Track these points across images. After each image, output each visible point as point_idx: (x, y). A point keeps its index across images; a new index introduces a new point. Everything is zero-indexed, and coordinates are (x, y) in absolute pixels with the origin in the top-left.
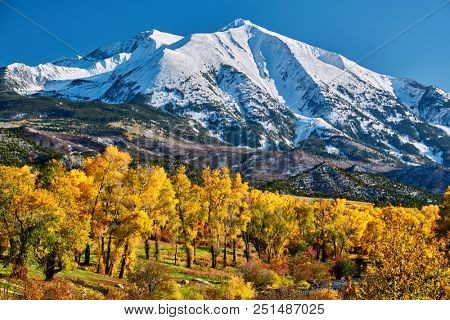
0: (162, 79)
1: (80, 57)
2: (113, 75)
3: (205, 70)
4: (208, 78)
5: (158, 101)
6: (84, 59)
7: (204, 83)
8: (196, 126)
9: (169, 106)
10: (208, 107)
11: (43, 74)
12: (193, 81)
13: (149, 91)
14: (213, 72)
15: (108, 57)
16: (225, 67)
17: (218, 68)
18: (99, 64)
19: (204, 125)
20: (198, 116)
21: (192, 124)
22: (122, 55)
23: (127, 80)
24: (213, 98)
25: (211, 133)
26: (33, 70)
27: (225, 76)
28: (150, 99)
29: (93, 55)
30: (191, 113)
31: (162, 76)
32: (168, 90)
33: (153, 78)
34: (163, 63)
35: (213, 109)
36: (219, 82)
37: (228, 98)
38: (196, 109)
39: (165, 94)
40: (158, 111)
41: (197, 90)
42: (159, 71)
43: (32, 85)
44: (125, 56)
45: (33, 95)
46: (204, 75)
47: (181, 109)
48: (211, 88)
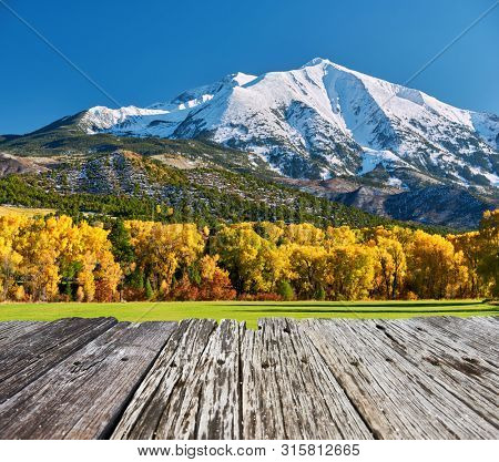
0: (230, 115)
3: (275, 106)
4: (277, 114)
7: (272, 118)
12: (260, 117)
14: (283, 108)
24: (278, 132)
26: (115, 113)
27: (295, 112)
31: (229, 111)
33: (220, 114)
34: (231, 100)
35: (277, 143)
36: (288, 118)
37: (294, 133)
38: (259, 144)
41: (263, 125)
46: (273, 111)
48: (278, 123)
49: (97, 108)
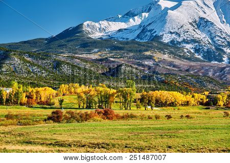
0: (168, 27)
1: (120, 16)
2: (140, 26)
3: (191, 22)
4: (192, 25)
5: (166, 39)
6: (123, 17)
7: (191, 28)
8: (188, 52)
9: (172, 42)
10: (194, 41)
11: (102, 26)
12: (185, 27)
13: (161, 34)
14: (195, 22)
15: (136, 15)
16: (201, 19)
17: (197, 19)
18: (131, 20)
19: (192, 51)
20: (189, 46)
21: (186, 51)
22: (143, 14)
23: (149, 28)
24: (196, 36)
25: (196, 55)
26: (97, 25)
27: (202, 24)
28: (162, 38)
29: (127, 14)
30: (185, 45)
31: (168, 25)
32: (171, 33)
33: (163, 26)
34: (168, 18)
35: (197, 42)
36: (198, 27)
37: (204, 36)
38: (188, 43)
39: (170, 35)
40: (167, 45)
41: (188, 32)
42: (166, 22)
43: (97, 33)
44: (145, 15)
45: (99, 38)
46: (190, 24)
47: (179, 43)
48: (195, 31)
49: (88, 22)
